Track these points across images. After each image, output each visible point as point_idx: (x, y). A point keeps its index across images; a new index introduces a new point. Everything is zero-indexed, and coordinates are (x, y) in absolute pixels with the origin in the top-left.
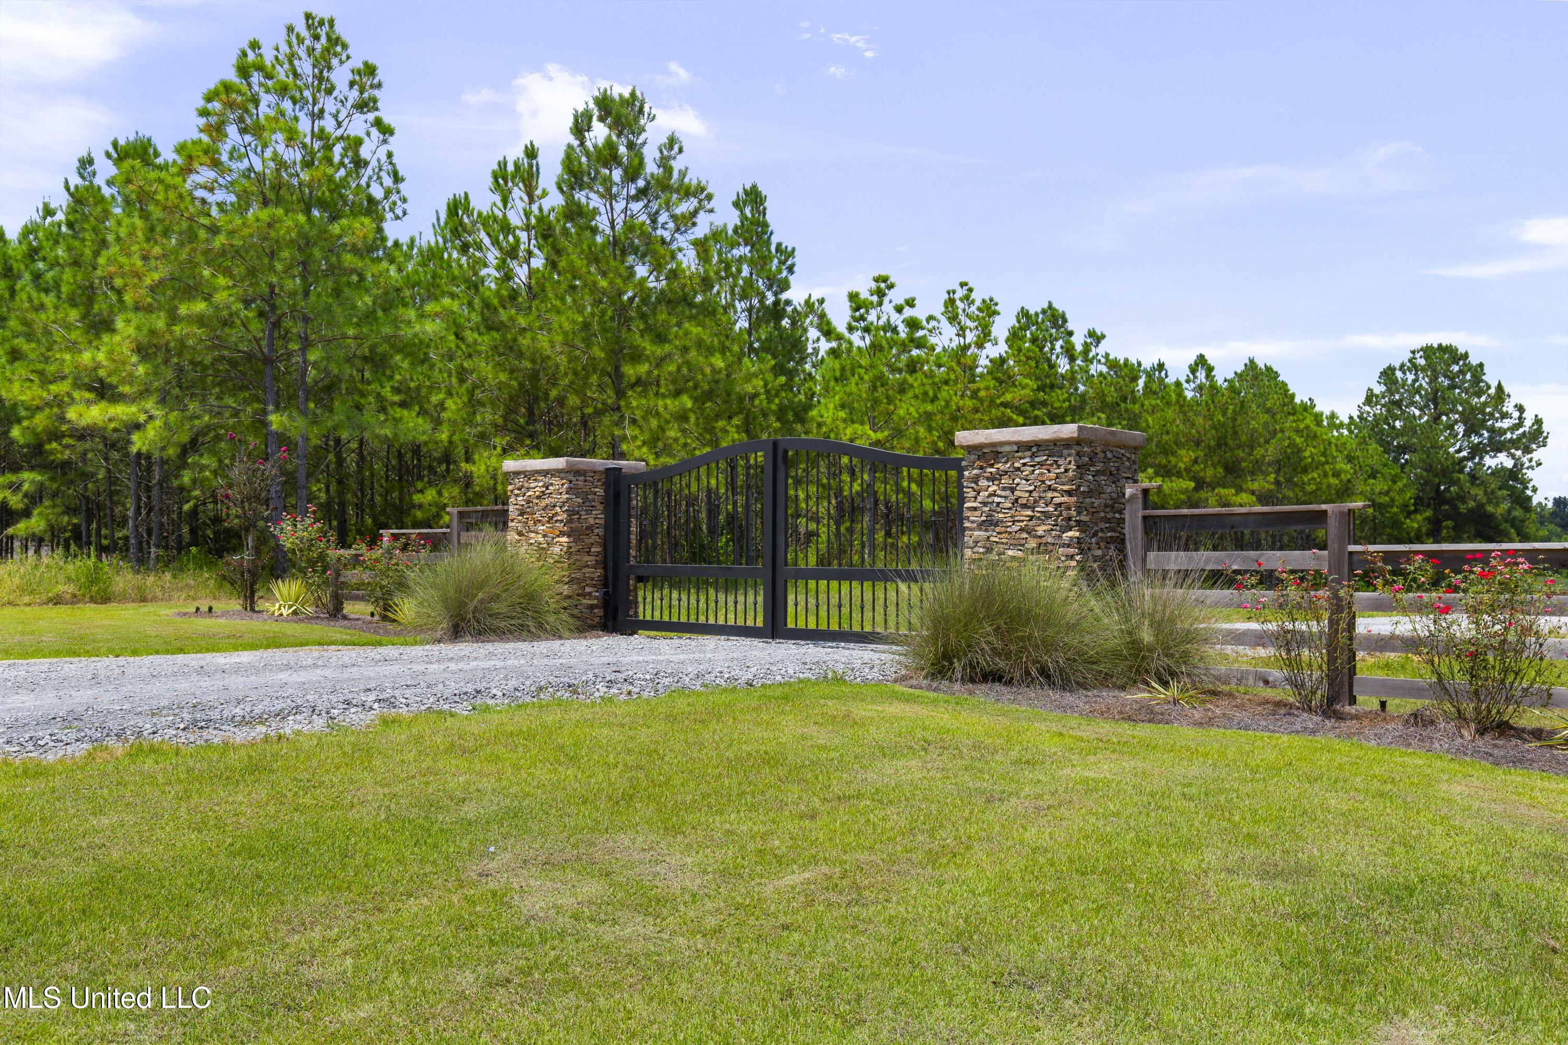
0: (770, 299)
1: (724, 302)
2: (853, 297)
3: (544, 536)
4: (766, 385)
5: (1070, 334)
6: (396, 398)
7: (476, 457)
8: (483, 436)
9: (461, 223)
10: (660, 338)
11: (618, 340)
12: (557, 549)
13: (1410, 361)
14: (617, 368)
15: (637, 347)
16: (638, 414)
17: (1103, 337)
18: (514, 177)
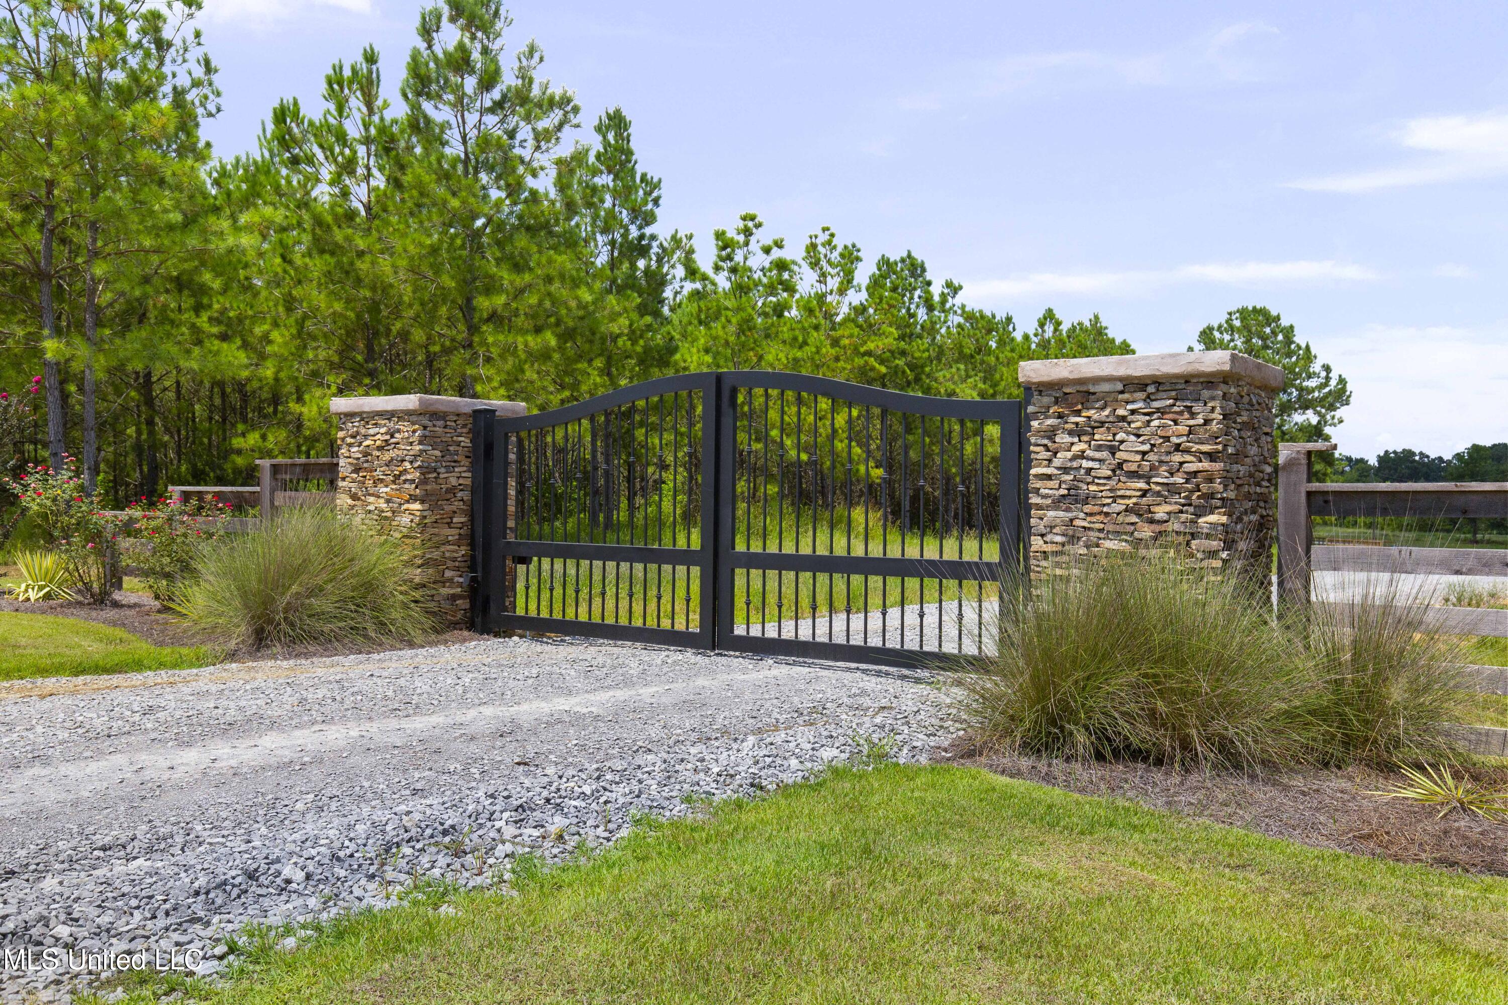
0: (634, 232)
1: (584, 234)
2: (720, 235)
3: (388, 501)
4: (631, 325)
5: (929, 283)
6: (215, 330)
7: (307, 397)
8: (315, 374)
9: (289, 131)
10: (518, 267)
11: (471, 269)
12: (405, 520)
13: (1227, 322)
14: (469, 300)
15: (492, 277)
16: (495, 352)
17: (961, 288)
18: (351, 82)
